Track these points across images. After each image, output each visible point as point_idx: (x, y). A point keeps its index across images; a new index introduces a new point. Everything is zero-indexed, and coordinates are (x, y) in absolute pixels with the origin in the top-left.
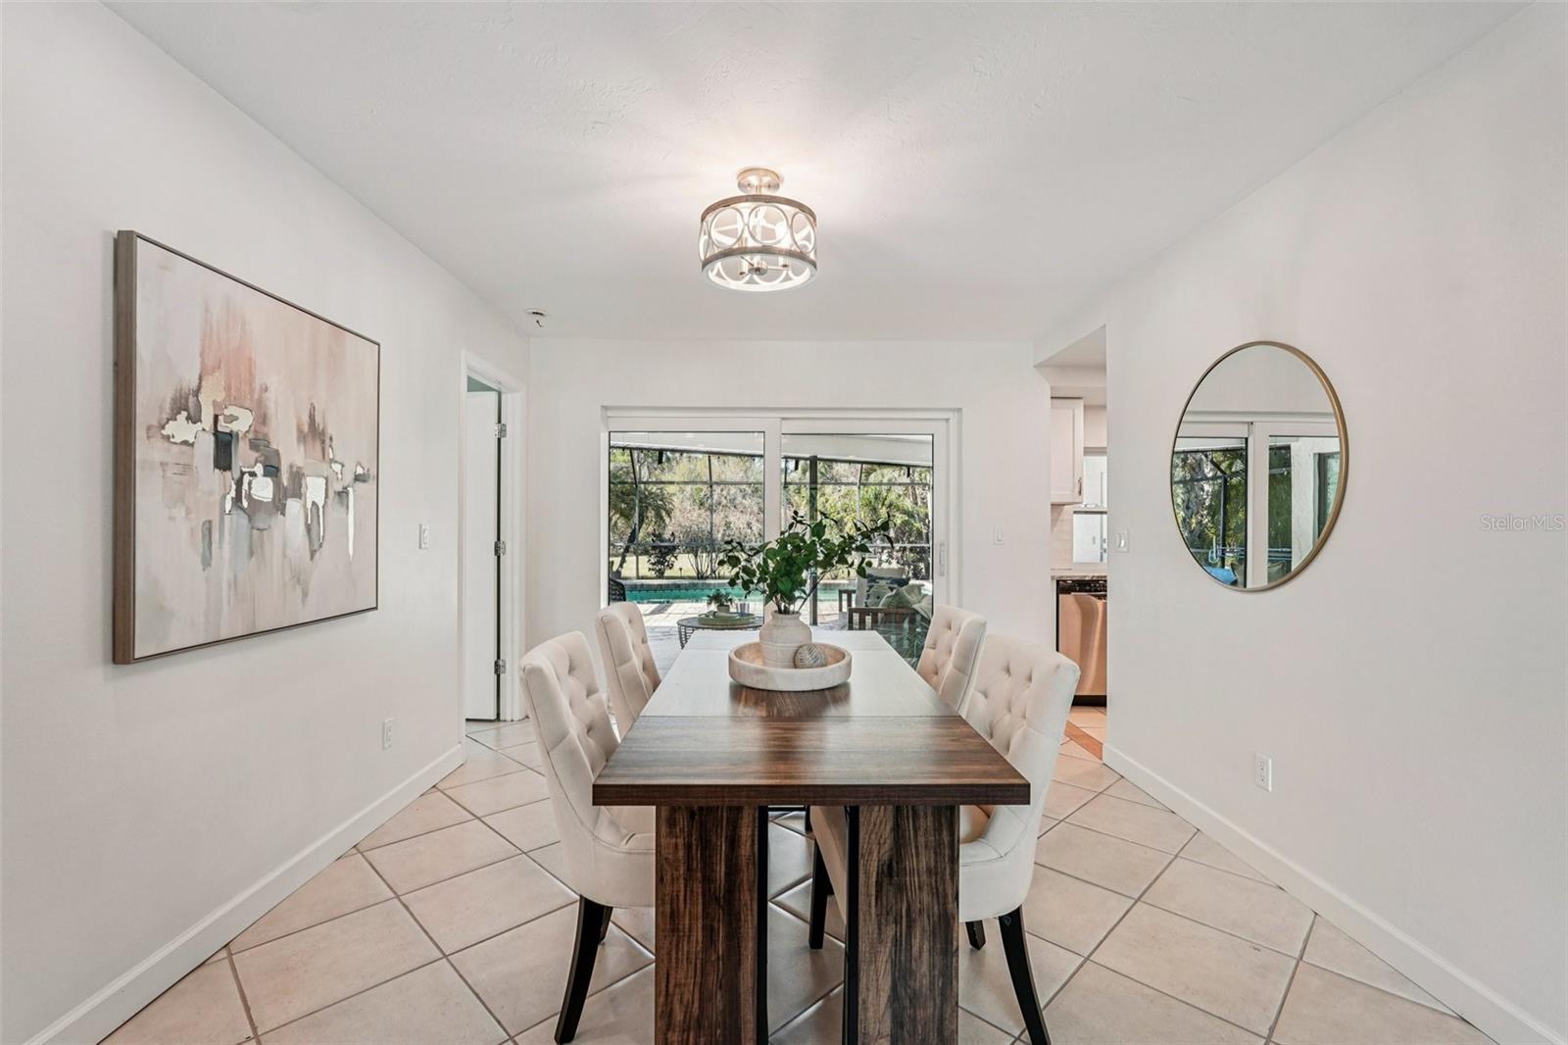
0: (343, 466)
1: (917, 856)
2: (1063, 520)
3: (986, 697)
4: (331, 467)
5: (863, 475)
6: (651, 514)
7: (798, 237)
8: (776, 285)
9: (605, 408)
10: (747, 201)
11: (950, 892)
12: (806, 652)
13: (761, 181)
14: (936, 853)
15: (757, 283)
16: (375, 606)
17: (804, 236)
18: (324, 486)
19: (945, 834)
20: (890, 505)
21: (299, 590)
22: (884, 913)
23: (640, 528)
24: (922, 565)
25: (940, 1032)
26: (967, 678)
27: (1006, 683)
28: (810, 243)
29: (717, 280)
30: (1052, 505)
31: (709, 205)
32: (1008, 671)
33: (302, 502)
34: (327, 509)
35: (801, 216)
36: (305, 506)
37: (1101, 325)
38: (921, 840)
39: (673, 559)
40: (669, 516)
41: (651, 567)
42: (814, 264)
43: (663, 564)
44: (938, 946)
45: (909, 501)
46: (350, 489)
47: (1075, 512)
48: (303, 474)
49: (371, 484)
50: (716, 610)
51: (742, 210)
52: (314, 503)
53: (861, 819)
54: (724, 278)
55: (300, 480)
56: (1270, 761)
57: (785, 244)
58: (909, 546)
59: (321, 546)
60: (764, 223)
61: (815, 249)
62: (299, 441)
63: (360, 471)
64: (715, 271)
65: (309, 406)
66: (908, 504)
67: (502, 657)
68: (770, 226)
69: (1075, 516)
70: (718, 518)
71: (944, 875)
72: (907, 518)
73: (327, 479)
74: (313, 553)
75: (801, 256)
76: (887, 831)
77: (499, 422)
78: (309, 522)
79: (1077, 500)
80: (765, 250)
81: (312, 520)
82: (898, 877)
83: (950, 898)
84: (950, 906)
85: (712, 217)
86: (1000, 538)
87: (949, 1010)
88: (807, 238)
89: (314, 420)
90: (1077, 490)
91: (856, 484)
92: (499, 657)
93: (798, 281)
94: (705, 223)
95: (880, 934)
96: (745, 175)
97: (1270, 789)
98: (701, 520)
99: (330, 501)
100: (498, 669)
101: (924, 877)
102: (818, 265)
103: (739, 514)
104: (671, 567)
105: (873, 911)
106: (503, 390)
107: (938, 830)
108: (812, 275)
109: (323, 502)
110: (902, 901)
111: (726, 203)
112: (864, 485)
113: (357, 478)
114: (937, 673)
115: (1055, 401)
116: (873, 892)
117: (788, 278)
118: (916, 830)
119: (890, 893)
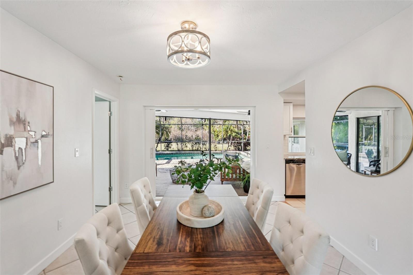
0: (35, 132)
3: (280, 231)
4: (29, 133)
5: (224, 122)
6: (165, 133)
7: (203, 48)
8: (196, 66)
9: (145, 106)
10: (183, 32)
12: (207, 210)
13: (189, 26)
15: (189, 65)
16: (52, 181)
17: (205, 47)
18: (26, 141)
20: (231, 130)
21: (11, 182)
23: (162, 137)
24: (240, 147)
26: (267, 211)
28: (208, 50)
29: (174, 64)
30: (284, 135)
31: (170, 34)
32: (290, 222)
33: (12, 148)
34: (27, 149)
35: (204, 39)
36: (14, 150)
37: (304, 80)
39: (171, 146)
40: (170, 133)
41: (165, 148)
42: (209, 57)
43: (168, 147)
45: (236, 129)
46: (39, 141)
47: (289, 137)
48: (14, 138)
49: (50, 139)
50: (181, 165)
51: (182, 36)
52: (20, 148)
54: (177, 63)
55: (11, 140)
56: (377, 240)
57: (199, 49)
58: (236, 142)
59: (24, 164)
60: (191, 42)
61: (210, 51)
62: (10, 125)
63: (44, 133)
64: (174, 60)
65: (16, 111)
66: (236, 130)
67: (111, 186)
68: (193, 43)
69: (289, 138)
70: (184, 133)
72: (236, 134)
73: (27, 138)
74: (19, 167)
75: (204, 54)
77: (110, 111)
78: (17, 155)
79: (291, 134)
80: (190, 51)
81: (18, 155)
85: (171, 39)
86: (268, 147)
88: (207, 48)
89: (19, 117)
90: (291, 131)
91: (222, 125)
92: (110, 186)
93: (203, 64)
94: (168, 41)
96: (184, 23)
97: (377, 250)
98: (179, 133)
99: (28, 147)
100: (110, 189)
102: (211, 57)
103: (190, 132)
104: (170, 148)
106: (111, 101)
108: (208, 62)
109: (25, 147)
111: (176, 33)
112: (224, 125)
113: (43, 136)
114: (254, 204)
115: (285, 103)
117: (200, 63)
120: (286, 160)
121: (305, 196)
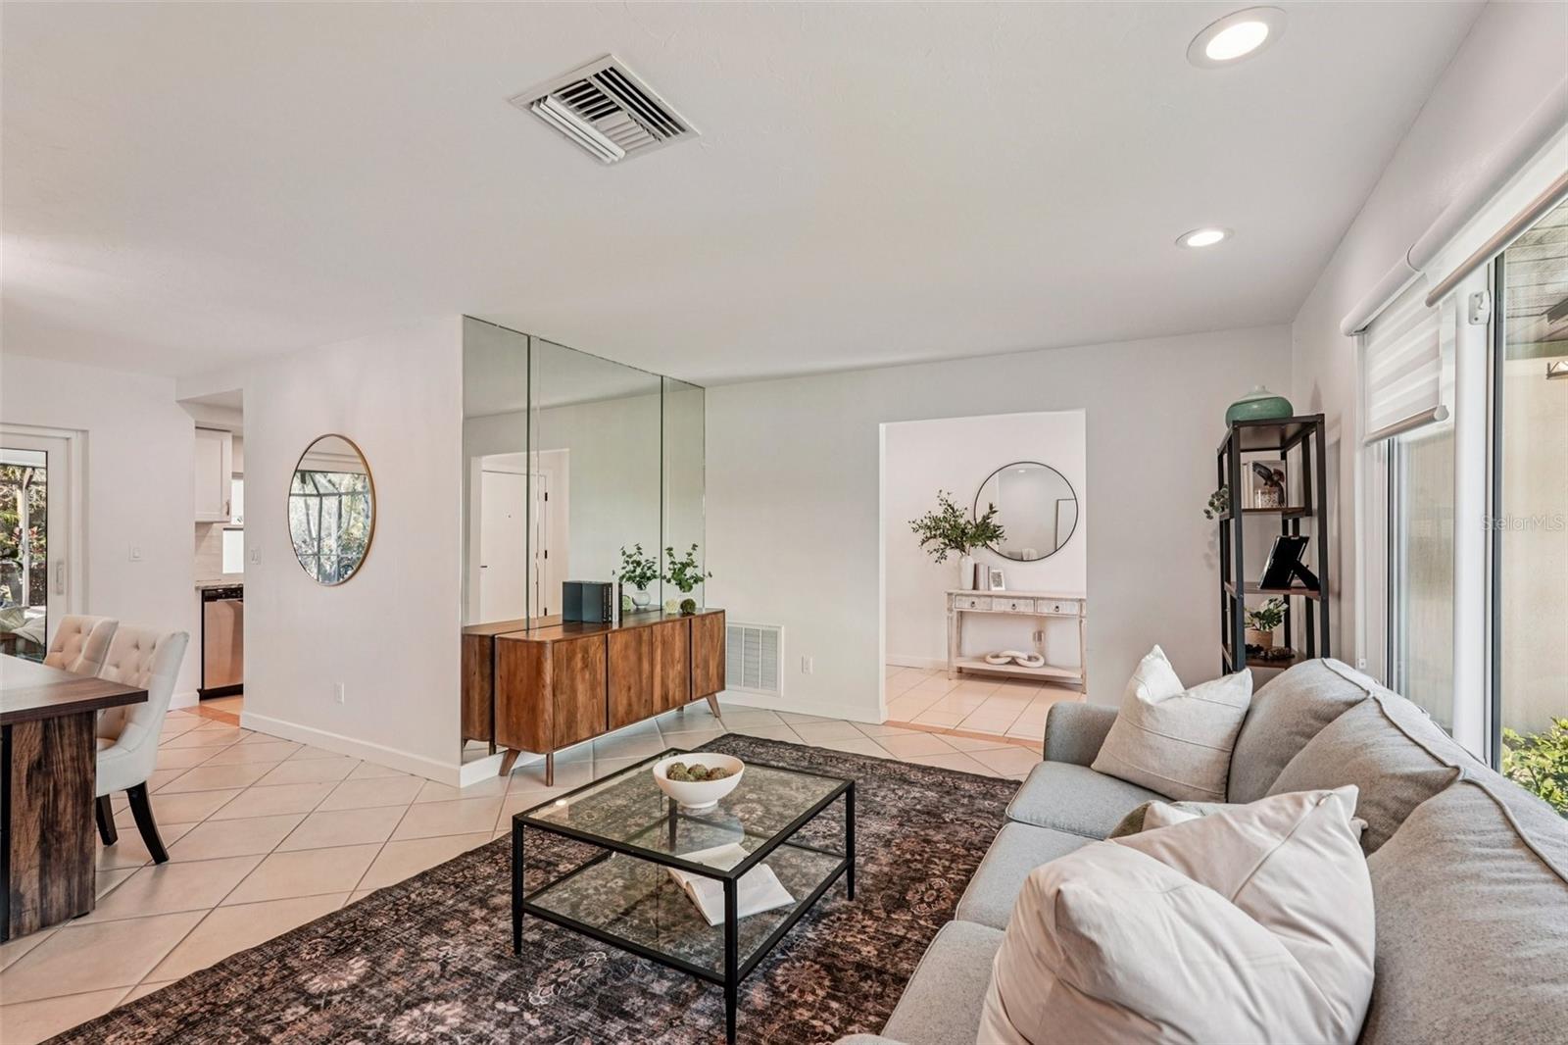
1: (63, 751)
2: (211, 537)
11: (89, 768)
14: (78, 748)
19: (86, 736)
22: (34, 791)
25: (82, 850)
26: (99, 664)
27: (135, 654)
30: (197, 524)
32: (136, 646)
37: (240, 387)
38: (66, 741)
44: (80, 801)
47: (225, 529)
53: (14, 739)
69: (225, 532)
71: (84, 758)
76: (37, 742)
79: (225, 520)
82: (46, 766)
83: (89, 772)
84: (89, 776)
86: (137, 555)
87: (88, 837)
90: (225, 510)
95: (30, 805)
101: (69, 764)
105: (24, 792)
107: (80, 733)
110: (49, 781)
114: (66, 664)
115: (199, 431)
116: (24, 781)
118: (61, 737)
119: (38, 779)
120: (203, 592)
121: (242, 686)
